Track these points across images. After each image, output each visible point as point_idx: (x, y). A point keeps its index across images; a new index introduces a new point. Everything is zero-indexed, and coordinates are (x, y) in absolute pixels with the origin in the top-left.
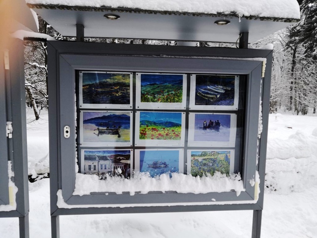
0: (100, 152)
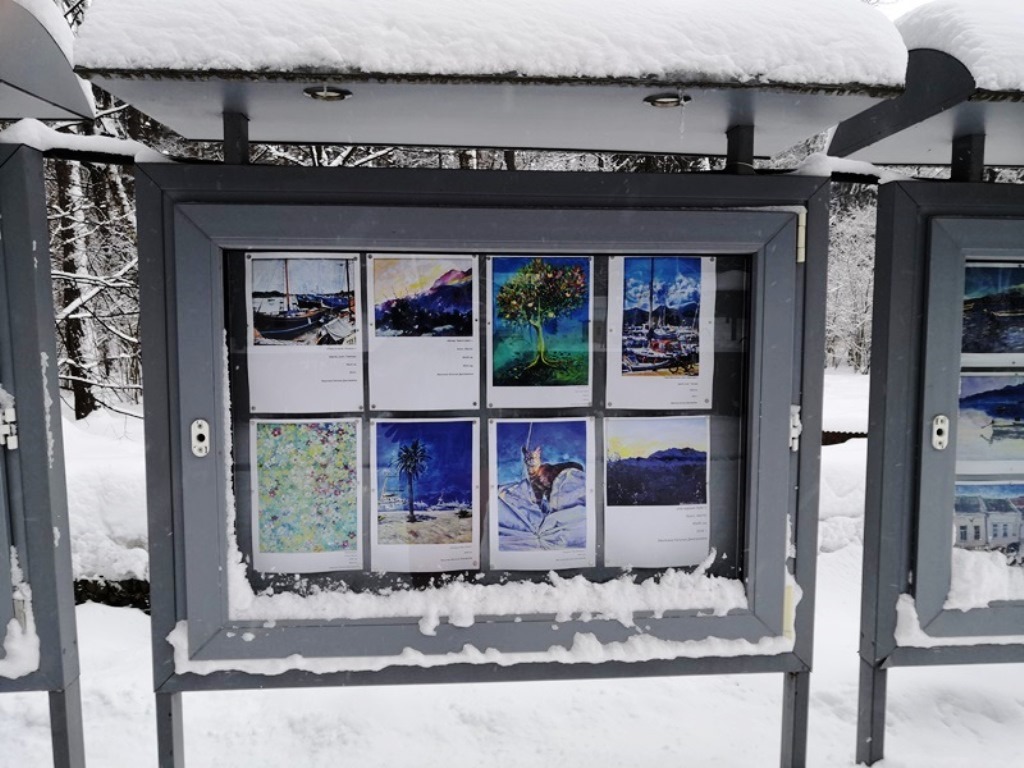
0: (990, 487)
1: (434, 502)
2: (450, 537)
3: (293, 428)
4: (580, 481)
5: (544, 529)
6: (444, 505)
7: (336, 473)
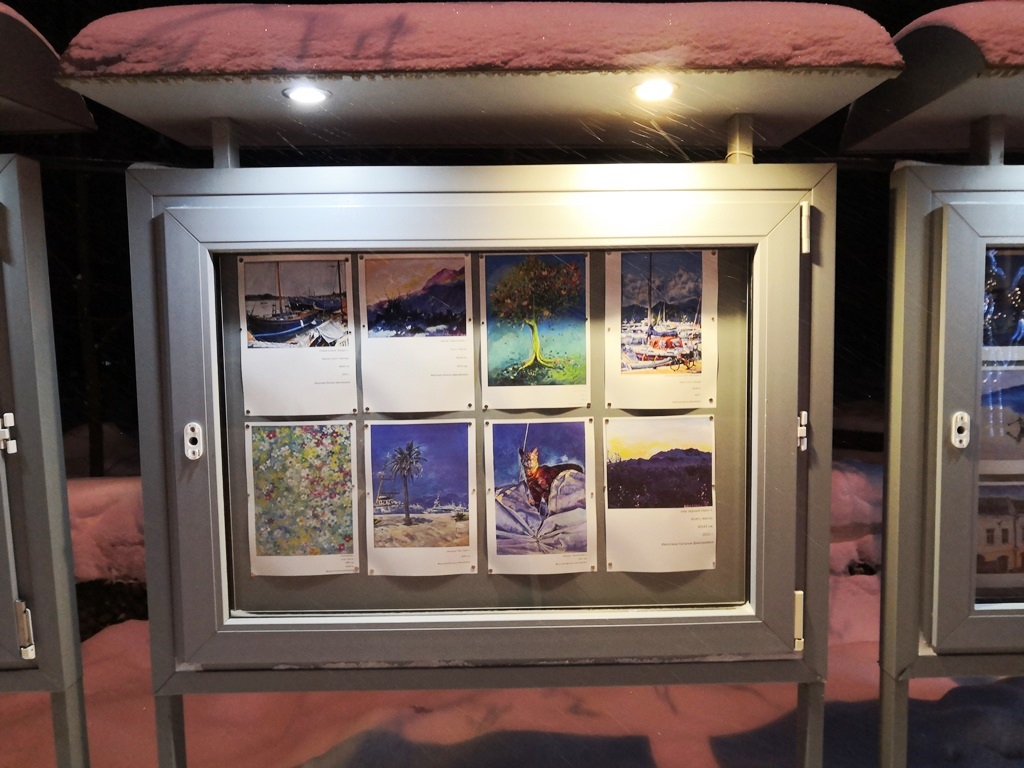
0: (1019, 488)
1: (431, 505)
2: (447, 540)
3: (287, 431)
4: (579, 484)
5: (542, 533)
6: (440, 507)
7: (331, 475)
